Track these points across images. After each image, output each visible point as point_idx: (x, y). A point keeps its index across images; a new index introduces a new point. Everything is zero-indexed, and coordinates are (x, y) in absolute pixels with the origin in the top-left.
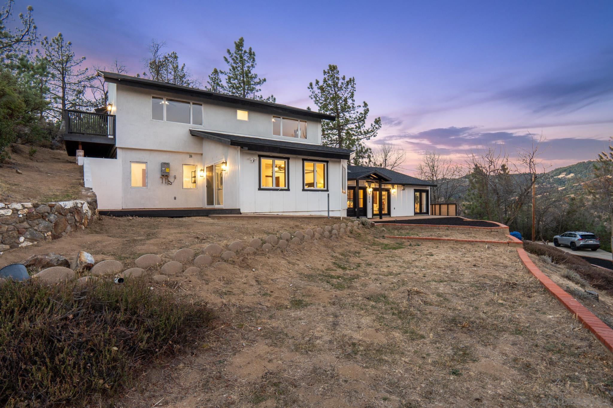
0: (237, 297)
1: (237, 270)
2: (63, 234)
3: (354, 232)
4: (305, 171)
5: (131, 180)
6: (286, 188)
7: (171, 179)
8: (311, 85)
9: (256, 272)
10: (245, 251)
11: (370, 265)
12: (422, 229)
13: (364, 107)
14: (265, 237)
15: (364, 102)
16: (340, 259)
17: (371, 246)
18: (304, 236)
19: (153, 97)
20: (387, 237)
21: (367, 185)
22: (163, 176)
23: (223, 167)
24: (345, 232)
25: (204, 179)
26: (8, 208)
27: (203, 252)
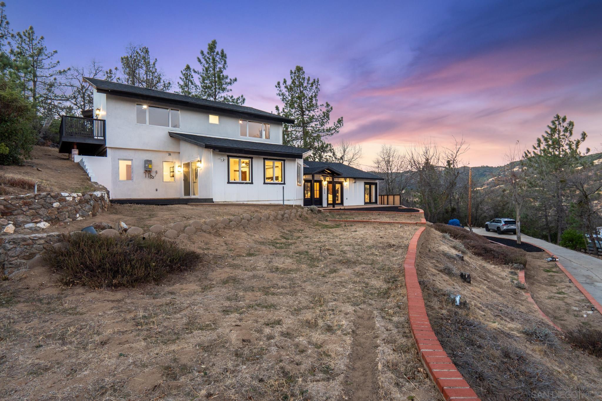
0: (213, 251)
1: (212, 237)
2: (97, 213)
3: (303, 216)
4: (266, 167)
5: (119, 175)
6: (250, 182)
7: (153, 174)
8: (279, 84)
9: (225, 239)
10: (217, 226)
11: (308, 237)
12: (359, 214)
13: (326, 107)
14: (232, 218)
15: (327, 103)
16: (287, 234)
17: (314, 226)
18: (261, 218)
19: (137, 104)
20: (330, 220)
21: (322, 178)
22: (146, 171)
23: (198, 164)
24: (296, 216)
25: (181, 174)
26: (71, 196)
27: (190, 225)
